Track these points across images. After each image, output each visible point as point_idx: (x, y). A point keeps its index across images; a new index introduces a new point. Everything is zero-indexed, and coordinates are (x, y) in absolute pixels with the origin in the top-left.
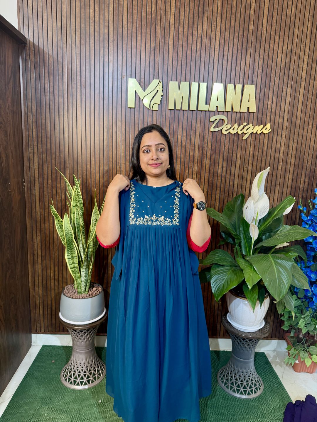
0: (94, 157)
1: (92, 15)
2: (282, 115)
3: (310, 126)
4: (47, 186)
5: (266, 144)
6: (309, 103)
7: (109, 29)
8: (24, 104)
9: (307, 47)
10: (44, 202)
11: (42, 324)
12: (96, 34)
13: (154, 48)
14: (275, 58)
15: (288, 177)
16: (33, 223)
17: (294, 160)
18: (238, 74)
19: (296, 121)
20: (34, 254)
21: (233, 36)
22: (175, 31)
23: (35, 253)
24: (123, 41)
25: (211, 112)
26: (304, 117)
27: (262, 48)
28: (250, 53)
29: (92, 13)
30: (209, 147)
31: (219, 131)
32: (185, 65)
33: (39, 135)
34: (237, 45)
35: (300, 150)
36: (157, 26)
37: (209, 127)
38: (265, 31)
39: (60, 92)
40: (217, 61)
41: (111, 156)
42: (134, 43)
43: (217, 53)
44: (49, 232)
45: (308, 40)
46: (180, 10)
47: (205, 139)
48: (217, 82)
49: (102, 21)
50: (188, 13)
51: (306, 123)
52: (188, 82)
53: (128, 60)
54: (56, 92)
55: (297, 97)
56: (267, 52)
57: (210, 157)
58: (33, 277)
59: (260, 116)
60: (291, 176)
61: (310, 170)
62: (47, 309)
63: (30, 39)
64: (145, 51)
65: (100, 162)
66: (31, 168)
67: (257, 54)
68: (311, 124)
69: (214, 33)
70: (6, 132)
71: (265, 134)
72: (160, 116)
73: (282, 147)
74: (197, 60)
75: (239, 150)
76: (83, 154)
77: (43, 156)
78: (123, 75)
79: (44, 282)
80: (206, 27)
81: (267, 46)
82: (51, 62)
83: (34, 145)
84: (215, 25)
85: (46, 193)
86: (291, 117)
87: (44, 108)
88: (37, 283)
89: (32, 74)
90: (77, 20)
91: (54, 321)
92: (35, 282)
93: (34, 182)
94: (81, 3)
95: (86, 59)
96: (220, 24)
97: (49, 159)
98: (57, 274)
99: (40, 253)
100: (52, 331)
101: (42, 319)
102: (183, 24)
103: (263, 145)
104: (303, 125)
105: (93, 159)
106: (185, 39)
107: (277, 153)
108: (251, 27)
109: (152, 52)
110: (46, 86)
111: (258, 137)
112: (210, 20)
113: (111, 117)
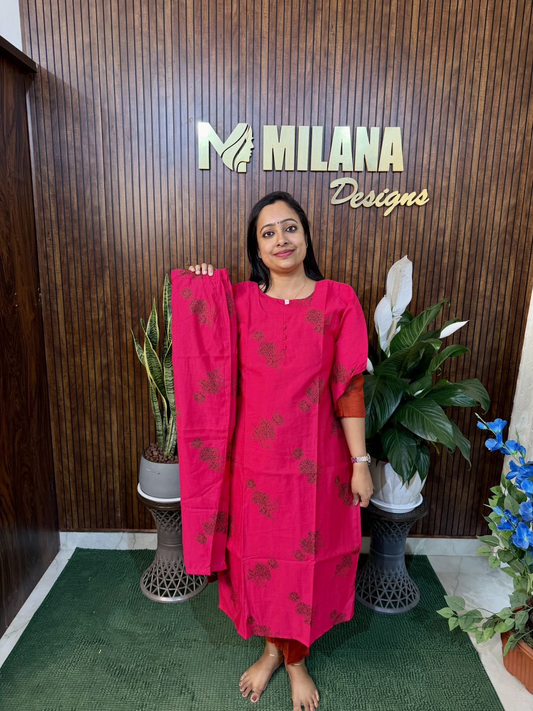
0: (147, 250)
1: (137, 23)
2: (446, 174)
3: (493, 192)
4: (75, 298)
5: (422, 222)
6: (491, 153)
7: (166, 44)
8: (36, 169)
9: (485, 62)
10: (72, 323)
11: (75, 516)
12: (146, 53)
13: (237, 73)
14: (432, 82)
15: (459, 274)
16: (55, 356)
17: (468, 248)
18: (373, 111)
19: (470, 183)
20: (58, 406)
21: (363, 48)
22: (270, 44)
23: (61, 403)
24: (188, 63)
25: (331, 173)
26: (483, 177)
27: (412, 67)
28: (392, 76)
29: (137, 20)
30: (329, 230)
31: (346, 204)
32: (288, 98)
33: (61, 217)
34: (370, 63)
35: (478, 230)
36: (240, 38)
37: (329, 198)
38: (416, 39)
39: (91, 148)
40: (340, 90)
41: (175, 247)
42: (205, 66)
43: (338, 76)
44: (82, 369)
45: (486, 51)
46: (277, 10)
47: (323, 217)
48: (339, 125)
49: (153, 32)
50: (289, 13)
51: (486, 187)
52: (293, 125)
53: (196, 93)
54: (85, 147)
55: (470, 144)
56: (419, 73)
57: (331, 246)
58: (59, 442)
59: (411, 177)
60: (464, 274)
61: (494, 263)
62: (81, 492)
63: (41, 65)
64: (223, 77)
65: (158, 258)
66: (51, 269)
67: (404, 76)
68: (494, 188)
69: (333, 45)
70: (8, 214)
71: (419, 206)
72: (250, 182)
73: (447, 226)
74: (306, 89)
75: (378, 234)
76: (130, 245)
77: (69, 250)
78: (189, 118)
79: (77, 450)
80: (319, 37)
81: (420, 63)
82: (76, 100)
83: (54, 232)
84: (335, 32)
85: (74, 309)
86: (462, 177)
87: (67, 174)
88: (64, 451)
89: (46, 120)
90: (113, 32)
91: (93, 511)
92: (62, 450)
93: (55, 292)
94: (119, 4)
95: (131, 94)
96: (342, 31)
97: (77, 254)
98: (97, 436)
99: (69, 404)
100: (91, 527)
101: (74, 508)
102: (282, 32)
103: (416, 223)
104: (481, 190)
105: (146, 254)
106: (287, 55)
107: (440, 236)
108: (393, 34)
109: (235, 79)
110: (69, 139)
111: (408, 211)
112: (325, 24)
113: (173, 185)
